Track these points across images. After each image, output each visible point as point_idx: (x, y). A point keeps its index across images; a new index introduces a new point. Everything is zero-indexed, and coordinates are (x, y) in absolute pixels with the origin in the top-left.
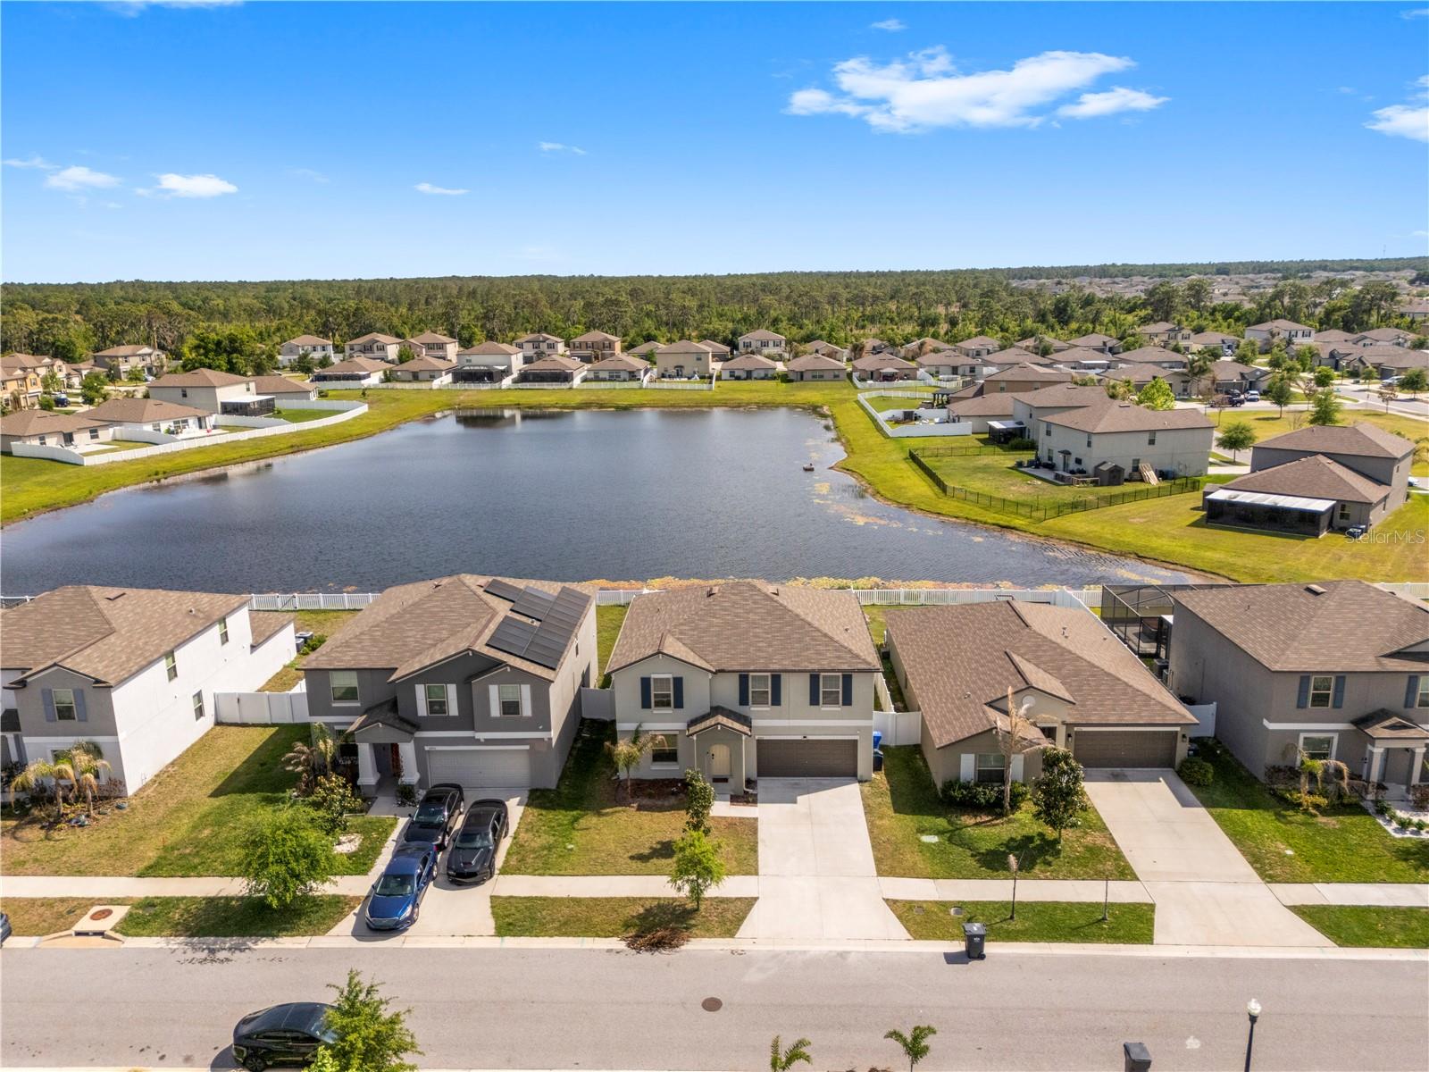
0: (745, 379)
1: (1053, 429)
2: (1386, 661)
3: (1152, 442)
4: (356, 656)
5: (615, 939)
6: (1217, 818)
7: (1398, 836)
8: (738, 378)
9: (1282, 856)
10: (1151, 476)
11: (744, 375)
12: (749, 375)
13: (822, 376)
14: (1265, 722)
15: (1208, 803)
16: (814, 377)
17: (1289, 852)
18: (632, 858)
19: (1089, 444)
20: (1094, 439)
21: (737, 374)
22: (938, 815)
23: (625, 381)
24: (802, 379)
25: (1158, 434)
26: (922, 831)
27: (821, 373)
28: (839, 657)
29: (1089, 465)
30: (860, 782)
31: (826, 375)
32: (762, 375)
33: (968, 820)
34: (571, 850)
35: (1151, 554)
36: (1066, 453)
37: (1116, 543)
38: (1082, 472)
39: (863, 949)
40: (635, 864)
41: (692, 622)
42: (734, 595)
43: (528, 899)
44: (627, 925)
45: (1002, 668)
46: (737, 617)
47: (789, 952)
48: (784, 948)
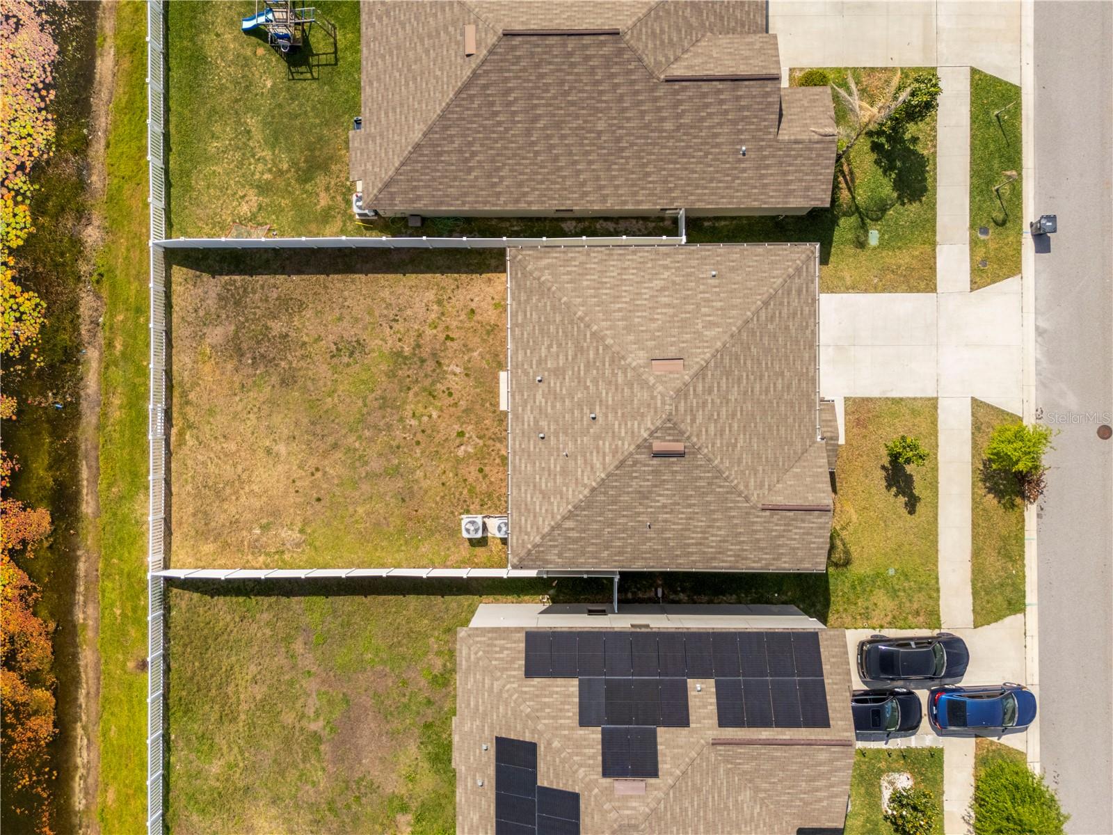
5: (1026, 513)
18: (911, 512)
34: (896, 571)
39: (1033, 316)
40: (920, 508)
41: (743, 472)
42: (693, 420)
43: (975, 594)
44: (1013, 506)
45: (704, 95)
46: (734, 415)
47: (1038, 374)
48: (1032, 380)
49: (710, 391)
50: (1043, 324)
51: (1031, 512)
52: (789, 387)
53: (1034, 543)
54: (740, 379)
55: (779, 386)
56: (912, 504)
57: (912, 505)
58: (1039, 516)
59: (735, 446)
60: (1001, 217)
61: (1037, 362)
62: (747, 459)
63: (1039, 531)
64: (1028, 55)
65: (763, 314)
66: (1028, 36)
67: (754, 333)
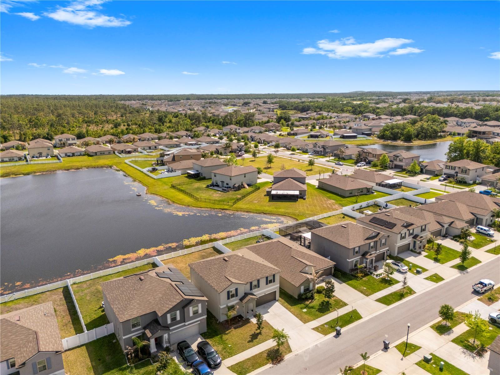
0: (72, 156)
1: (217, 175)
2: (365, 241)
3: (245, 177)
4: (137, 311)
5: (268, 364)
6: (348, 284)
7: (377, 278)
8: (69, 156)
9: (364, 289)
10: (246, 186)
11: (71, 155)
12: (73, 155)
13: (104, 153)
14: (348, 260)
15: (344, 282)
16: (101, 154)
17: (365, 288)
18: (248, 342)
19: (231, 179)
20: (232, 178)
21: (68, 154)
22: (301, 304)
23: (17, 161)
24: (96, 155)
25: (246, 174)
26: (302, 308)
27: (103, 152)
28: (271, 270)
29: (231, 185)
30: (277, 301)
31: (106, 153)
32: (79, 154)
33: (307, 303)
34: (231, 347)
35: (267, 212)
36: (223, 182)
37: (256, 210)
38: (230, 187)
39: (319, 342)
40: (251, 343)
41: (230, 270)
42: (234, 259)
43: (237, 364)
44: (268, 360)
45: (295, 261)
46: (239, 266)
47: (306, 350)
48: (304, 350)
49: (241, 260)
50: (319, 345)
51: (269, 365)
52: (251, 274)
53: (262, 370)
54: (247, 265)
55: (251, 272)
56: (251, 341)
57: (249, 342)
58: (270, 368)
59: (234, 267)
60: (333, 326)
61: (309, 348)
62: (233, 271)
63: (266, 369)
64: (371, 317)
65: (261, 265)
66: (374, 315)
67: (257, 264)
